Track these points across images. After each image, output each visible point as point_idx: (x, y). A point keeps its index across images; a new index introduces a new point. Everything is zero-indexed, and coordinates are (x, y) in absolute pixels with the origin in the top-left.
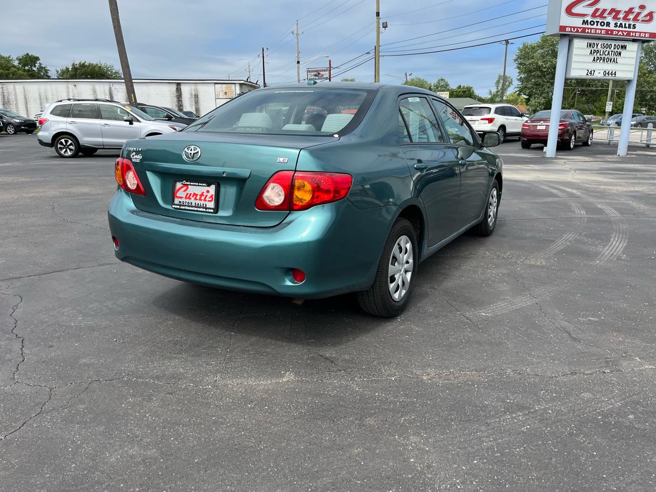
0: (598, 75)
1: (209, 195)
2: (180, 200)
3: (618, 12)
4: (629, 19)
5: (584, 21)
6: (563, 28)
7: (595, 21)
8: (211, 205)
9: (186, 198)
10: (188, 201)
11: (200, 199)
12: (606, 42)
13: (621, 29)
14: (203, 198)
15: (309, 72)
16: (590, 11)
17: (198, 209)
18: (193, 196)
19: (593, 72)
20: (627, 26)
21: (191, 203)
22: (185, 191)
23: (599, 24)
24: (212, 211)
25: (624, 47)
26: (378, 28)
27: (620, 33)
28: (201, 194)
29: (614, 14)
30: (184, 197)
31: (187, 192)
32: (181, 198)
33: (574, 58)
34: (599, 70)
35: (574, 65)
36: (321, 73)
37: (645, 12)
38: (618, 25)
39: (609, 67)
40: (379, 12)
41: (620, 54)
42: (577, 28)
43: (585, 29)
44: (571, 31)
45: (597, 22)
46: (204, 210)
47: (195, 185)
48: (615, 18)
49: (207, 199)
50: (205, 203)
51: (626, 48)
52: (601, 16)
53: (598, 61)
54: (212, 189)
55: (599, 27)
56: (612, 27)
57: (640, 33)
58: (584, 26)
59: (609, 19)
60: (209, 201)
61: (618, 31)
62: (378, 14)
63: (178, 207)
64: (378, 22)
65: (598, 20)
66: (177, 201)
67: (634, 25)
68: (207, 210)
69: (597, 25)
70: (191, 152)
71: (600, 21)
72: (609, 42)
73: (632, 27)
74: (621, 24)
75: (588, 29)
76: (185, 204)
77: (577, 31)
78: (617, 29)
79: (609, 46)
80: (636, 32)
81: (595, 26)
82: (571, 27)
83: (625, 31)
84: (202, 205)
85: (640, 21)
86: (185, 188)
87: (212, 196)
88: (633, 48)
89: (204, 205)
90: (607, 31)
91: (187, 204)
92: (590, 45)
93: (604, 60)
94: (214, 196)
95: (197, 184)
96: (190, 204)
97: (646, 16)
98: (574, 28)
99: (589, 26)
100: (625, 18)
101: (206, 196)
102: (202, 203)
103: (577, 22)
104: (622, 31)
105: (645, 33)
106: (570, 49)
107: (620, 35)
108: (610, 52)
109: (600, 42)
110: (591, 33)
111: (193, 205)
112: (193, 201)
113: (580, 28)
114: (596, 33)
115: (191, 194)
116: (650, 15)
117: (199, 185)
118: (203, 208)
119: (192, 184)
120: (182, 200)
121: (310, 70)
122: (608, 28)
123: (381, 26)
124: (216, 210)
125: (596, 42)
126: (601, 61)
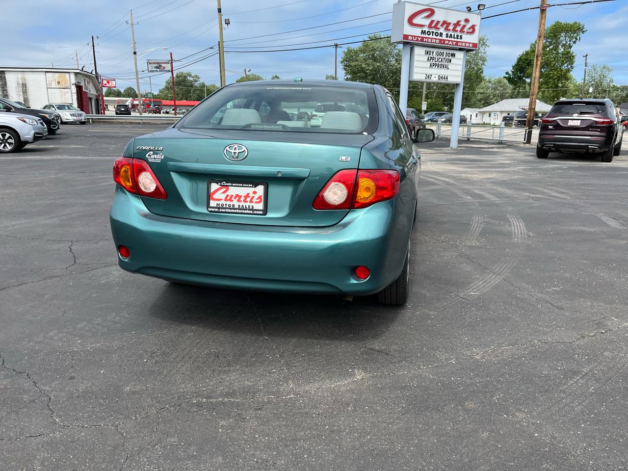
0: (434, 79)
1: (256, 196)
2: (218, 202)
3: (449, 24)
4: (457, 31)
5: (422, 31)
6: (406, 37)
7: (431, 31)
8: (260, 206)
9: (226, 200)
10: (228, 203)
11: (245, 201)
12: (440, 50)
13: (451, 39)
14: (248, 199)
15: (150, 64)
16: (427, 22)
17: (243, 211)
18: (235, 198)
19: (430, 76)
20: (456, 36)
21: (233, 205)
22: (224, 192)
23: (434, 34)
24: (261, 212)
25: (453, 55)
26: (221, 24)
27: (450, 43)
28: (245, 195)
29: (445, 25)
30: (224, 199)
31: (227, 193)
32: (220, 200)
33: (416, 64)
34: (436, 75)
35: (415, 70)
36: (163, 65)
37: (469, 25)
38: (449, 35)
39: (442, 72)
40: (220, 9)
41: (450, 61)
42: (417, 37)
43: (423, 38)
44: (412, 40)
45: (433, 32)
46: (251, 212)
47: (238, 186)
48: (446, 29)
49: (254, 200)
50: (251, 205)
51: (455, 55)
52: (436, 27)
53: (434, 67)
54: (260, 189)
55: (434, 37)
56: (444, 37)
57: (466, 43)
58: (422, 35)
59: (442, 30)
60: (256, 202)
61: (449, 41)
62: (220, 10)
63: (217, 210)
64: (221, 19)
65: (433, 31)
66: (213, 204)
67: (461, 36)
68: (255, 212)
69: (433, 35)
70: (235, 151)
71: (435, 31)
72: (442, 51)
73: (459, 37)
74: (451, 35)
75: (426, 38)
76: (225, 206)
77: (417, 40)
78: (448, 39)
79: (442, 54)
80: (462, 42)
81: (431, 36)
82: (412, 36)
83: (454, 41)
84: (247, 207)
85: (465, 33)
86: (224, 190)
87: (260, 197)
88: (460, 55)
89: (251, 207)
90: (440, 40)
91: (227, 206)
92: (428, 53)
93: (438, 66)
94: (262, 197)
95: (241, 185)
96: (231, 207)
97: (470, 28)
98: (415, 37)
99: (427, 36)
100: (454, 30)
101: (253, 197)
102: (247, 204)
103: (417, 32)
104: (452, 41)
105: (469, 43)
106: (412, 55)
107: (450, 44)
108: (443, 59)
109: (435, 50)
110: (428, 42)
111: (236, 207)
112: (236, 203)
113: (420, 37)
114: (432, 42)
115: (232, 196)
116: (473, 27)
117: (243, 186)
118: (250, 210)
119: (233, 185)
120: (220, 203)
121: (150, 61)
122: (441, 38)
123: (223, 22)
124: (265, 211)
125: (432, 50)
126: (436, 67)
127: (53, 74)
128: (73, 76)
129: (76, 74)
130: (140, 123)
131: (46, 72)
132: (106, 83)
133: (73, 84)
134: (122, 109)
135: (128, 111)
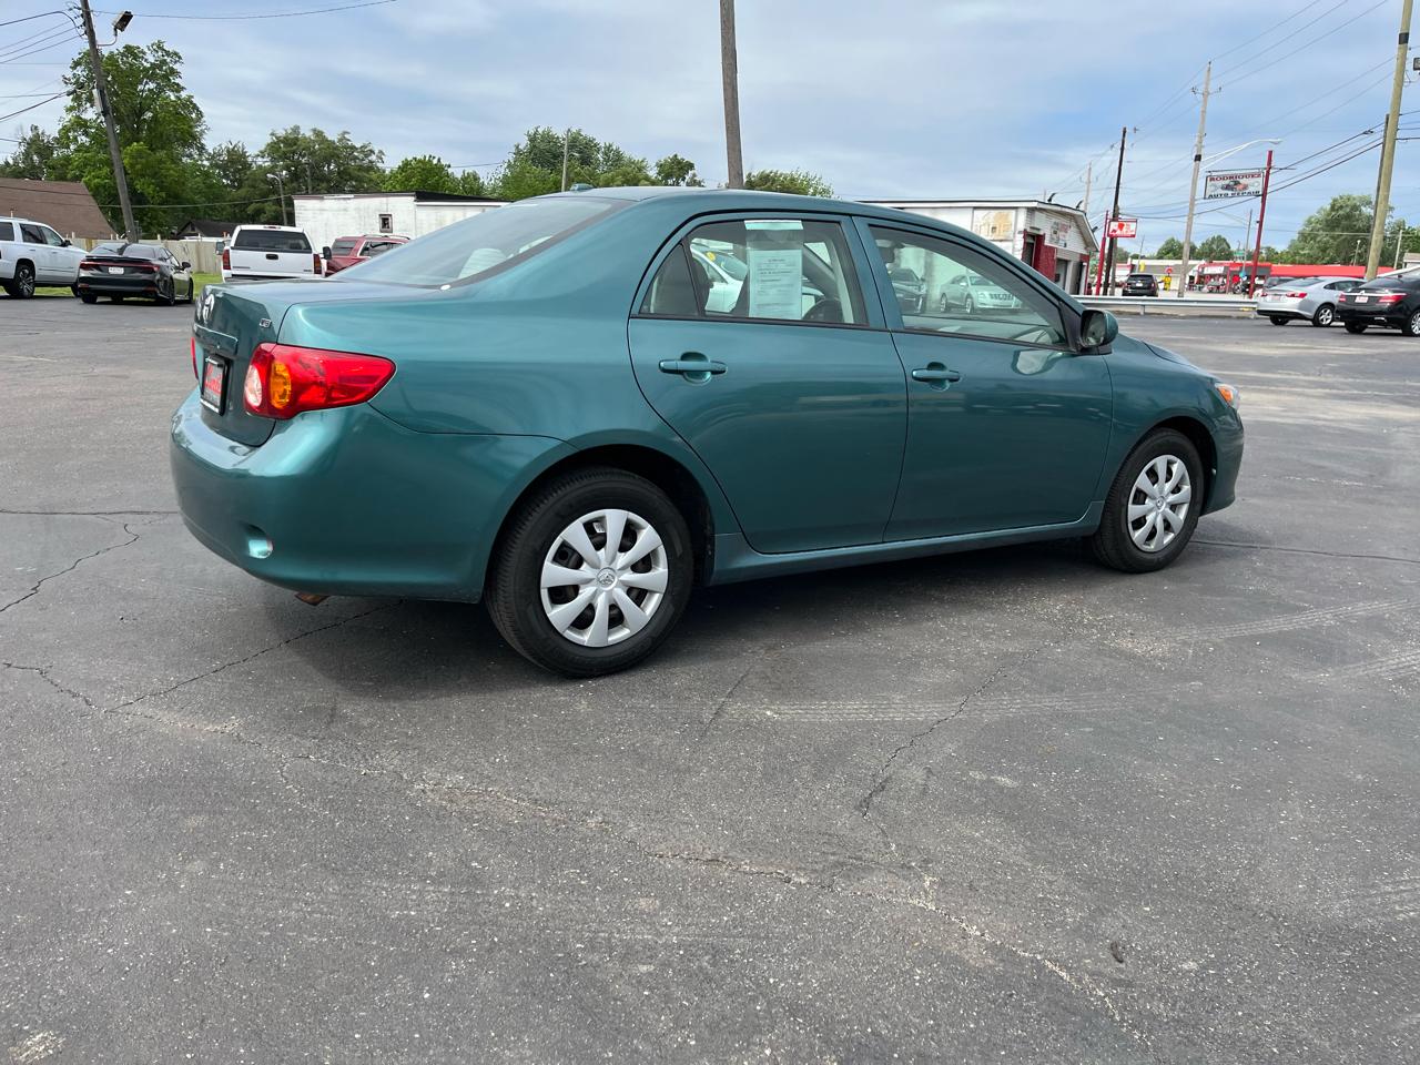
11: (215, 390)
15: (1212, 179)
22: (210, 374)
24: (218, 410)
26: (1403, 65)
32: (207, 386)
36: (1241, 181)
40: (1407, 35)
46: (215, 408)
54: (220, 372)
62: (1404, 38)
64: (1403, 58)
76: (207, 397)
86: (210, 370)
96: (209, 399)
112: (211, 391)
118: (214, 405)
120: (207, 391)
121: (1214, 174)
123: (1409, 66)
124: (222, 409)
127: (986, 212)
128: (1022, 215)
129: (1031, 210)
130: (1138, 314)
131: (975, 208)
132: (1116, 228)
133: (1020, 232)
134: (1138, 285)
135: (1149, 287)
